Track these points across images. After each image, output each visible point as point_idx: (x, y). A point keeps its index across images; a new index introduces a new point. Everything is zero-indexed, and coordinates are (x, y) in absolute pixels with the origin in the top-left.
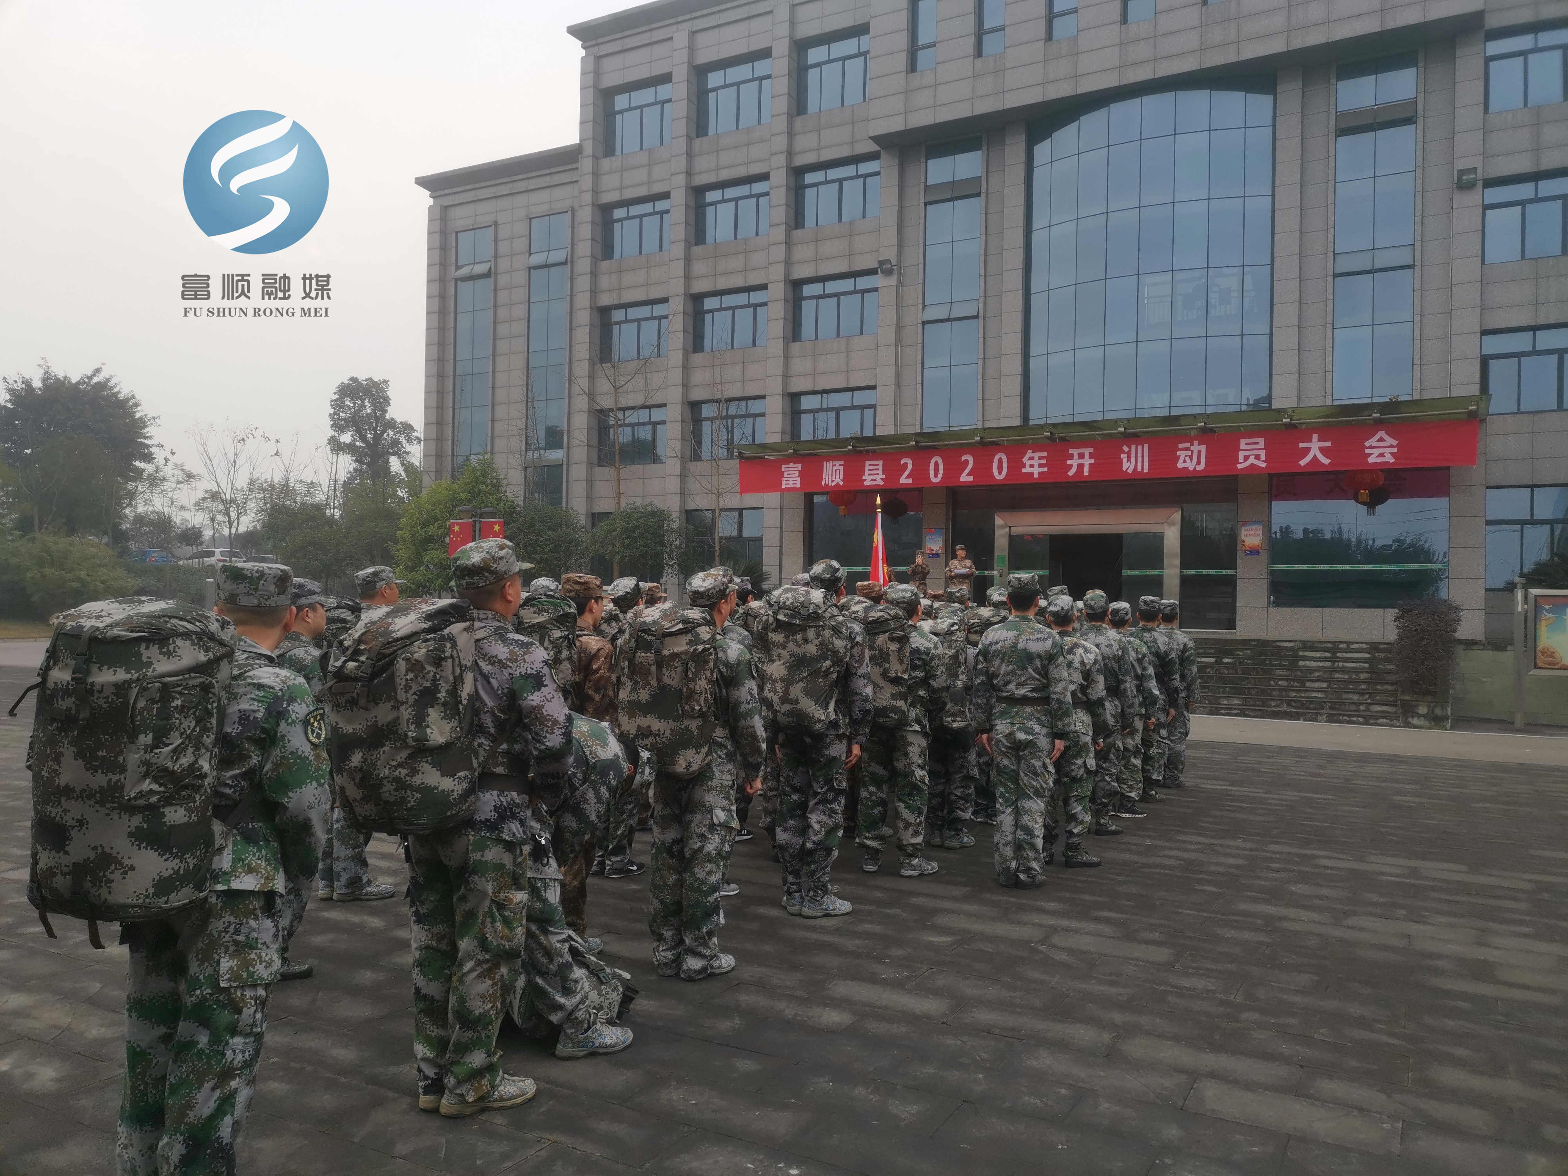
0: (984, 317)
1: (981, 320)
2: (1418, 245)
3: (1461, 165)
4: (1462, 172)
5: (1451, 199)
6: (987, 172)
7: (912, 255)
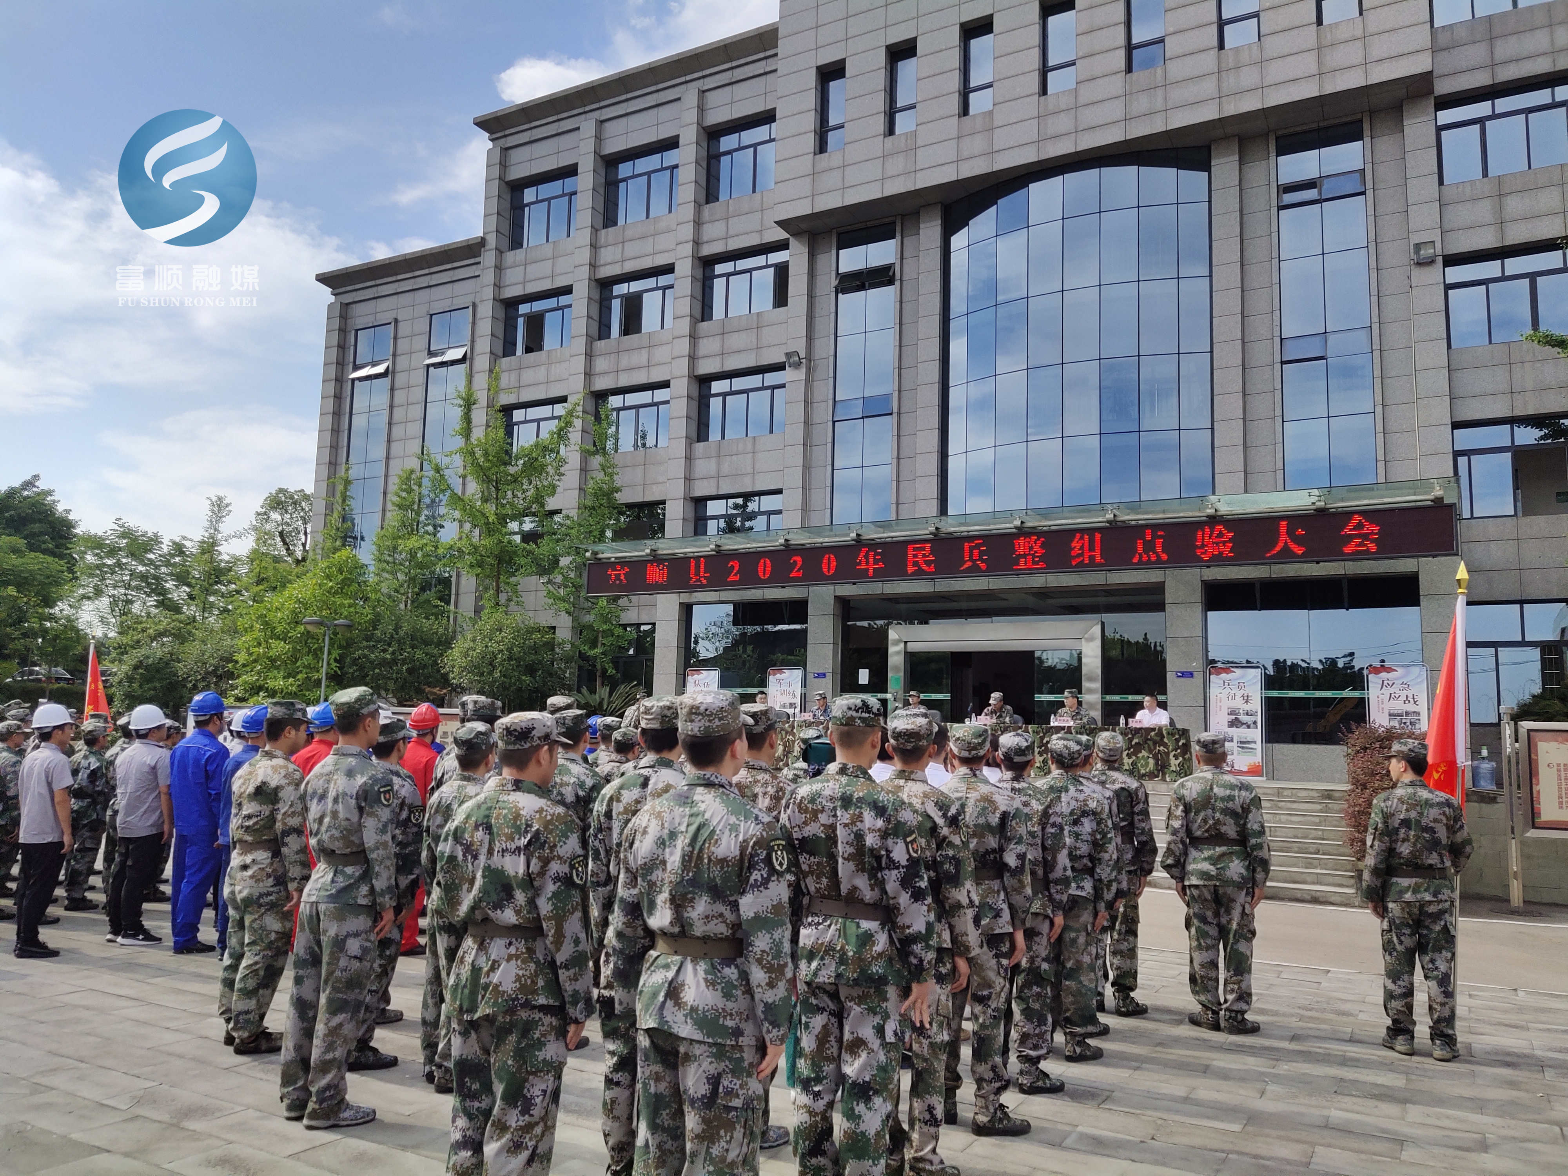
0: (899, 413)
1: (895, 416)
2: (1375, 327)
3: (1416, 239)
4: (1418, 247)
5: (1409, 278)
6: (902, 258)
7: (823, 348)
